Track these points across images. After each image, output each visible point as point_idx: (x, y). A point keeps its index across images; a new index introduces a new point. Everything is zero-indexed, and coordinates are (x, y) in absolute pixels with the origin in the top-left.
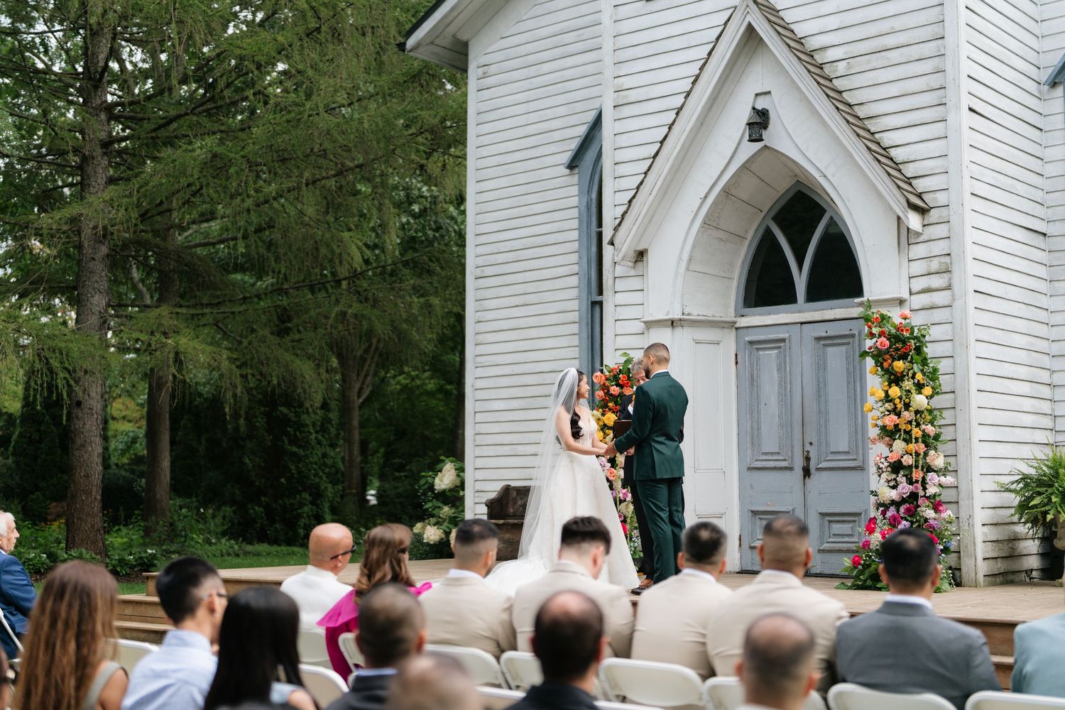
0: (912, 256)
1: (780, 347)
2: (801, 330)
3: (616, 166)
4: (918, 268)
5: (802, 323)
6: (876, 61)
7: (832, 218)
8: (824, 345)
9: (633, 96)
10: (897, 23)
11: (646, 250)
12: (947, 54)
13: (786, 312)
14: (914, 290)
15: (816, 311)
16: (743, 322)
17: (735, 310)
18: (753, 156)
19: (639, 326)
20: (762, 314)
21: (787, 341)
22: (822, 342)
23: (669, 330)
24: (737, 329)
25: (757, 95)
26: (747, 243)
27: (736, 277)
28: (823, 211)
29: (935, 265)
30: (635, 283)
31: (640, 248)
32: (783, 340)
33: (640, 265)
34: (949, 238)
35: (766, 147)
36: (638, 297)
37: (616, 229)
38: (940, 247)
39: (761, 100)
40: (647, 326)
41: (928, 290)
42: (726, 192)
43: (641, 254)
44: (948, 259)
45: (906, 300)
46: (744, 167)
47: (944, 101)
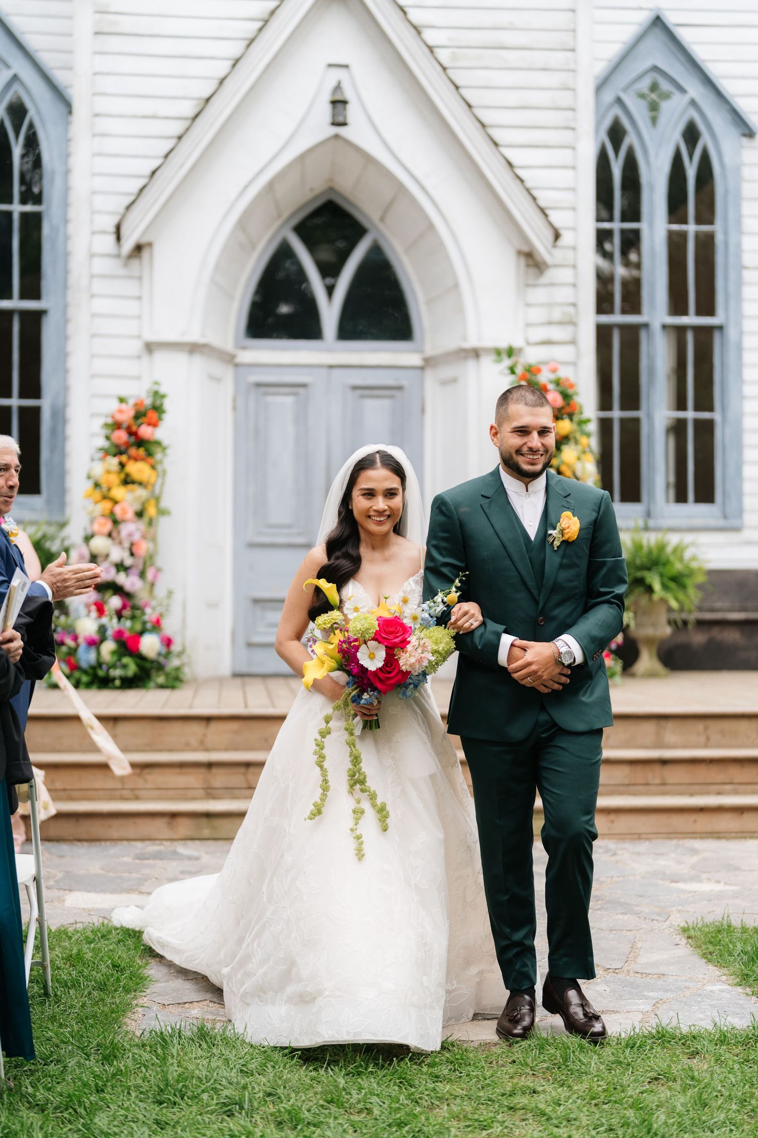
0: (530, 301)
1: (297, 394)
2: (330, 374)
3: (97, 119)
4: (537, 315)
5: (331, 367)
6: (488, 58)
7: (374, 239)
8: (362, 396)
9: (126, 25)
10: (517, 19)
11: (151, 244)
12: (579, 71)
13: (309, 349)
15: (352, 352)
16: (245, 357)
17: (234, 340)
18: (316, 146)
19: (136, 346)
20: (274, 349)
21: (309, 387)
22: (359, 392)
24: (235, 365)
25: (329, 66)
27: (238, 297)
28: (362, 231)
29: (557, 314)
30: (130, 288)
31: (144, 240)
32: (304, 386)
33: (135, 262)
34: (574, 285)
35: (337, 136)
36: (131, 307)
37: (128, 208)
38: (564, 295)
39: (335, 75)
40: (150, 347)
41: (548, 343)
42: (270, 186)
43: (139, 248)
44: (571, 310)
45: (520, 350)
46: (302, 158)
47: (572, 125)
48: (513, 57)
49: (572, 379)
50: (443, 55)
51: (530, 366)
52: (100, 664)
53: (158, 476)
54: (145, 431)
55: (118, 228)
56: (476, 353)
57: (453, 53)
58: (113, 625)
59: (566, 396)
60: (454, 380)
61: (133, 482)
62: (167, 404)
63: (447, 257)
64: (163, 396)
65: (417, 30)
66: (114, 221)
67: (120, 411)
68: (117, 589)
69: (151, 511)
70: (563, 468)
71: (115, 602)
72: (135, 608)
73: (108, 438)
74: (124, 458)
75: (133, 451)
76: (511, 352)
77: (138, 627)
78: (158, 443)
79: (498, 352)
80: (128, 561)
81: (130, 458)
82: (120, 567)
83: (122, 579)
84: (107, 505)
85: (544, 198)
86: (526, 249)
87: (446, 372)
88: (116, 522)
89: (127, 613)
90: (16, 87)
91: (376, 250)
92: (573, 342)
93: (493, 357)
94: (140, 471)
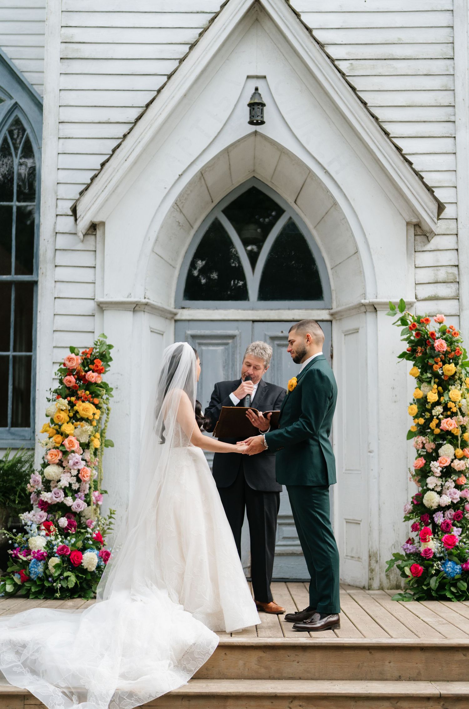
0: (418, 263)
1: (227, 344)
2: (253, 328)
3: (61, 125)
4: (425, 275)
5: (254, 321)
6: (382, 67)
7: (290, 218)
8: (279, 345)
9: (87, 51)
10: (404, 36)
11: (103, 224)
12: (457, 74)
13: (237, 309)
14: (419, 297)
15: (272, 310)
16: (185, 314)
17: (175, 301)
18: (239, 141)
19: (90, 306)
20: (208, 308)
21: (238, 338)
22: (277, 342)
23: (130, 314)
24: (176, 321)
25: (248, 77)
26: (193, 232)
27: (178, 267)
28: (280, 212)
29: (442, 274)
30: (87, 259)
31: (97, 220)
32: (233, 337)
33: (91, 238)
34: (457, 250)
35: (256, 133)
36: (87, 275)
37: (81, 193)
38: (448, 258)
39: (253, 84)
40: (102, 307)
41: (435, 298)
42: (202, 174)
43: (93, 227)
44: (455, 270)
45: (411, 304)
46: (227, 151)
47: (452, 119)
48: (402, 66)
49: (457, 329)
50: (343, 66)
51: (419, 317)
52: (47, 576)
53: (102, 412)
54: (92, 376)
55: (74, 210)
56: (374, 308)
57: (351, 64)
58: (58, 542)
59: (450, 343)
60: (356, 331)
61: (82, 419)
62: (113, 353)
63: (349, 229)
64: (110, 347)
65: (321, 46)
66: (70, 204)
67: (70, 359)
68: (65, 510)
69: (96, 443)
70: (451, 405)
71: (63, 522)
72: (80, 526)
73: (61, 382)
74: (73, 399)
75: (81, 392)
76: (402, 306)
77: (80, 544)
78: (104, 386)
79: (392, 307)
80: (75, 486)
81: (78, 398)
82: (69, 491)
83: (69, 501)
84: (59, 438)
85: (429, 179)
86: (415, 220)
87: (349, 324)
88: (65, 453)
89: (72, 531)
90: (17, 113)
91: (291, 227)
92: (457, 298)
93: (388, 311)
94: (85, 410)
